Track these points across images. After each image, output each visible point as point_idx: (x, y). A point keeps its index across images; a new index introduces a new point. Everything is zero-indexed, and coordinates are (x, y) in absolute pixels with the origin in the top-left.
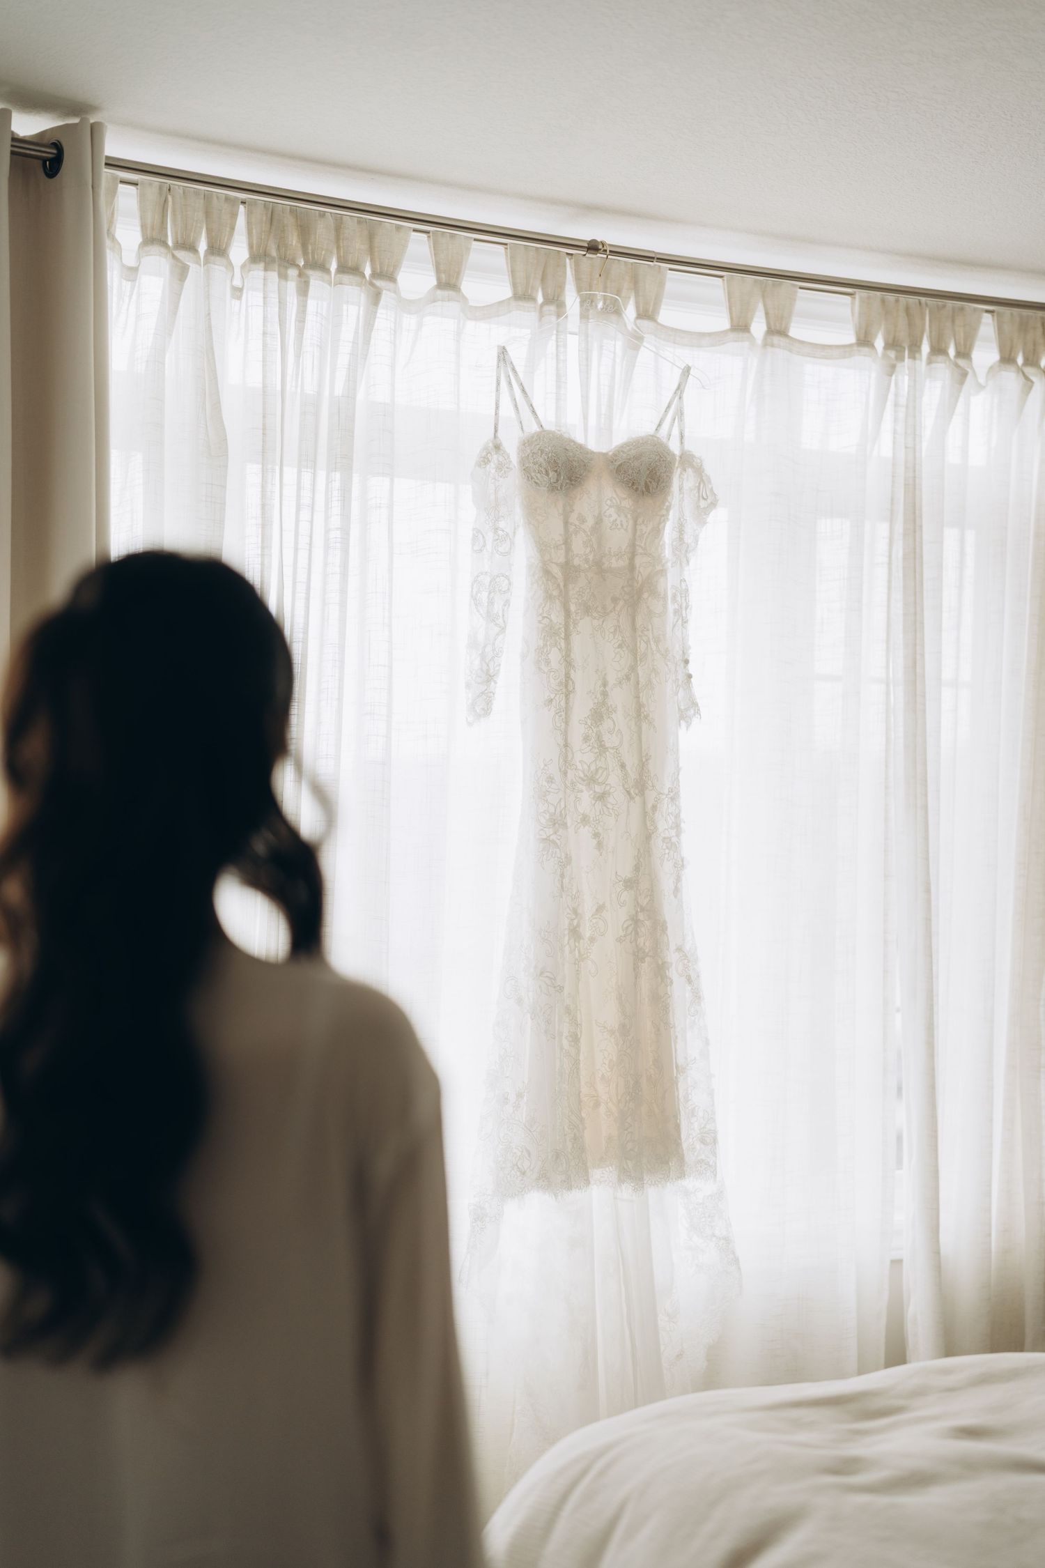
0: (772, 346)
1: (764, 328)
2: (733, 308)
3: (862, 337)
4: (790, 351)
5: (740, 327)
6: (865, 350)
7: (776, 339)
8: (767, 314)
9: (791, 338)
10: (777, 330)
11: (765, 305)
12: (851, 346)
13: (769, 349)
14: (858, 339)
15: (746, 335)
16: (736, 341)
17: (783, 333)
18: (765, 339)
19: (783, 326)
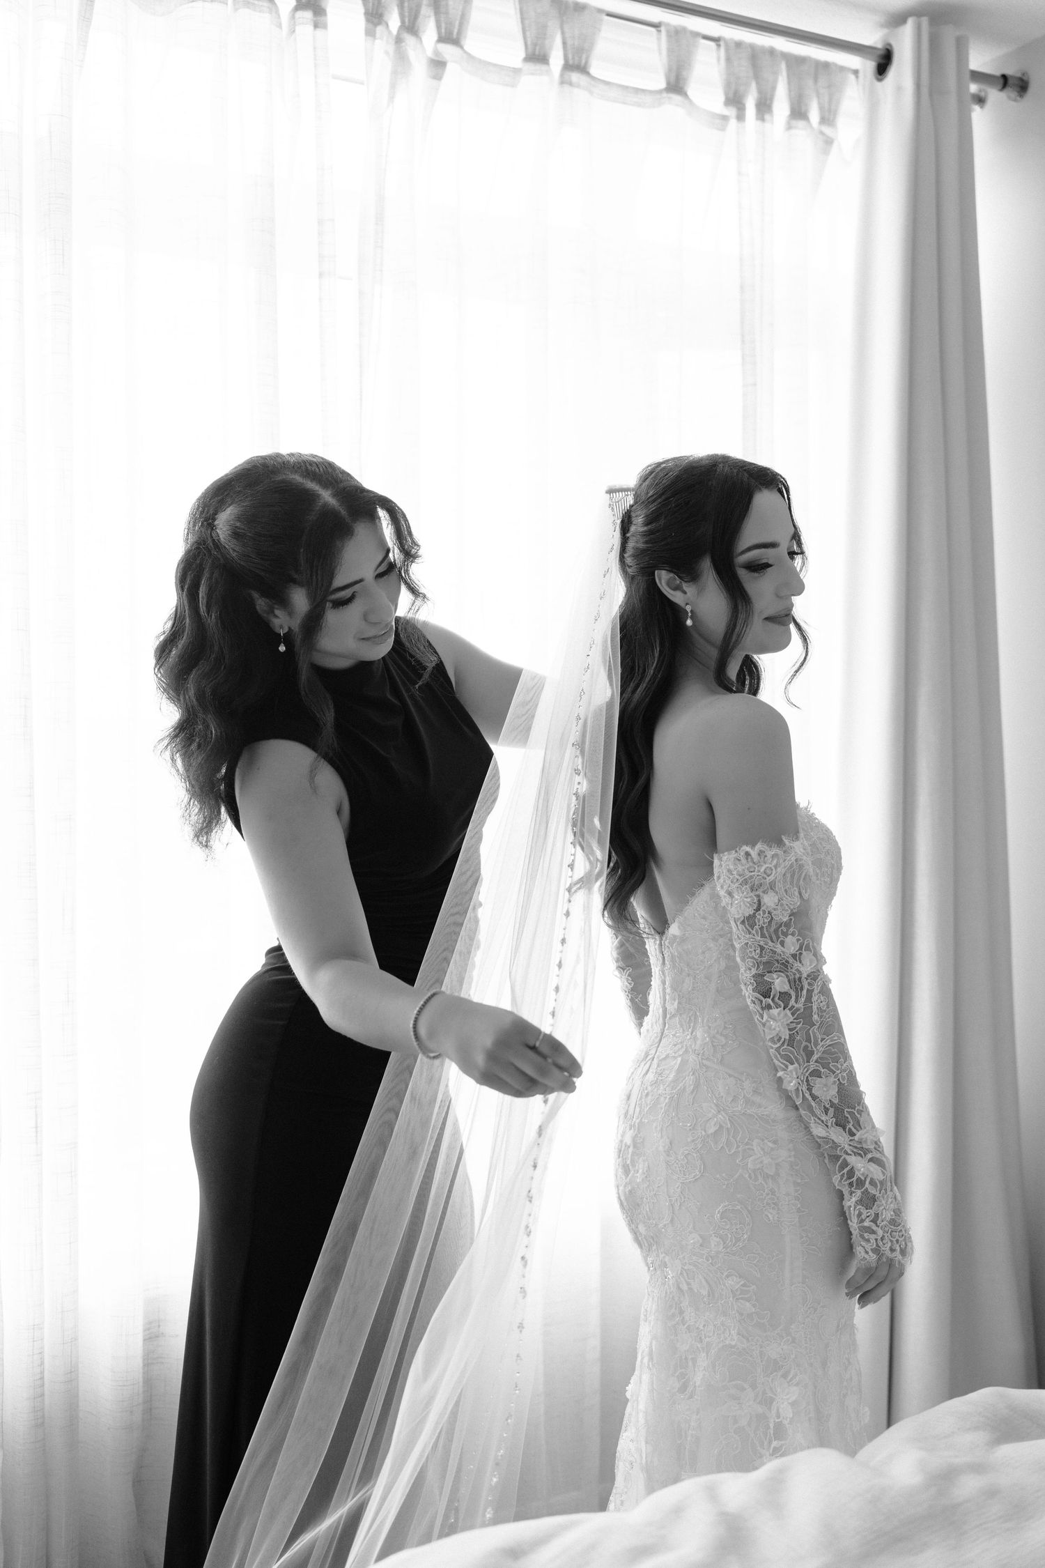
0: (571, 84)
1: (561, 62)
2: (528, 34)
3: (673, 79)
4: (591, 93)
5: (537, 56)
6: (677, 98)
7: (575, 77)
8: (564, 43)
9: (594, 78)
10: (576, 65)
11: (563, 33)
12: (660, 92)
13: (566, 87)
14: (668, 83)
15: (544, 67)
16: (532, 74)
17: (583, 69)
18: (562, 75)
19: (583, 61)
